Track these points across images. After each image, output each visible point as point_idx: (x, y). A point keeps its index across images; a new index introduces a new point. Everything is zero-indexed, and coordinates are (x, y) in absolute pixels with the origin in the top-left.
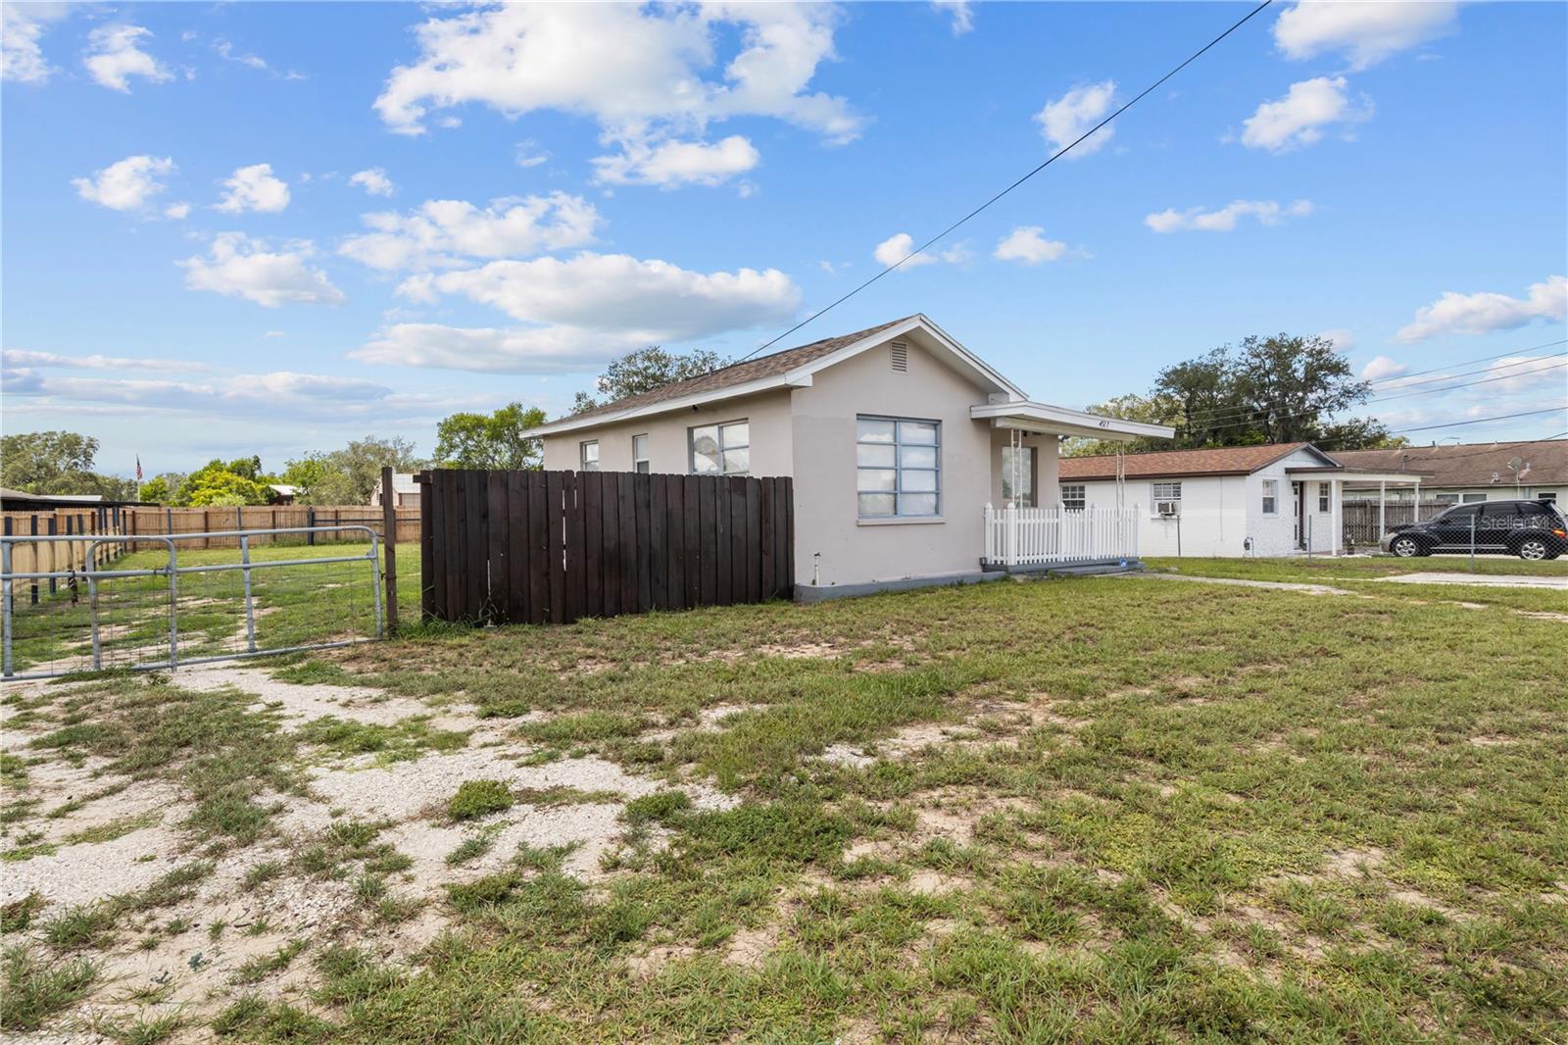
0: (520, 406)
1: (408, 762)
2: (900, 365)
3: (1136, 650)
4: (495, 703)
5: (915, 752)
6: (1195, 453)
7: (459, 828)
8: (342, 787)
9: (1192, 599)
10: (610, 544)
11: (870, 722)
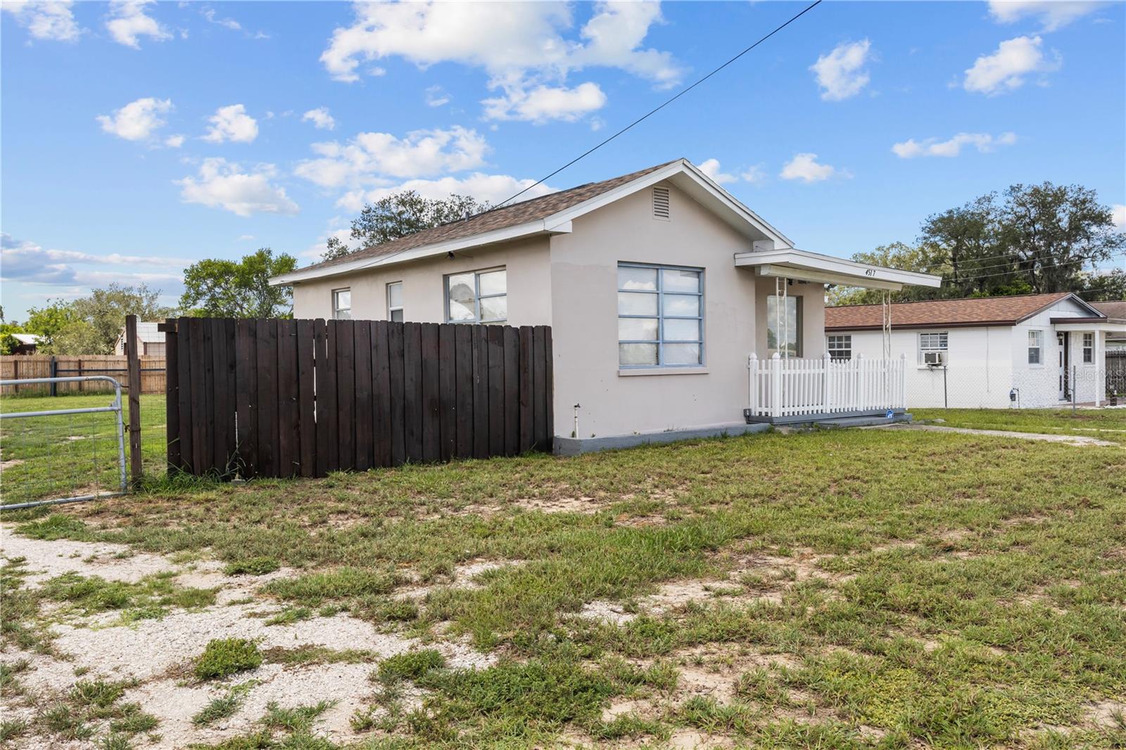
0: (269, 252)
1: (153, 621)
2: (662, 211)
3: (901, 504)
4: (243, 559)
5: (676, 609)
6: (961, 302)
7: (206, 688)
8: (86, 645)
9: (958, 451)
10: (363, 395)
11: (631, 578)
